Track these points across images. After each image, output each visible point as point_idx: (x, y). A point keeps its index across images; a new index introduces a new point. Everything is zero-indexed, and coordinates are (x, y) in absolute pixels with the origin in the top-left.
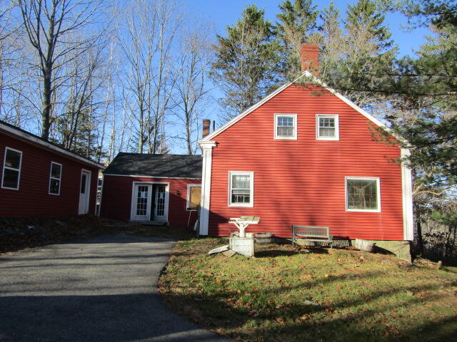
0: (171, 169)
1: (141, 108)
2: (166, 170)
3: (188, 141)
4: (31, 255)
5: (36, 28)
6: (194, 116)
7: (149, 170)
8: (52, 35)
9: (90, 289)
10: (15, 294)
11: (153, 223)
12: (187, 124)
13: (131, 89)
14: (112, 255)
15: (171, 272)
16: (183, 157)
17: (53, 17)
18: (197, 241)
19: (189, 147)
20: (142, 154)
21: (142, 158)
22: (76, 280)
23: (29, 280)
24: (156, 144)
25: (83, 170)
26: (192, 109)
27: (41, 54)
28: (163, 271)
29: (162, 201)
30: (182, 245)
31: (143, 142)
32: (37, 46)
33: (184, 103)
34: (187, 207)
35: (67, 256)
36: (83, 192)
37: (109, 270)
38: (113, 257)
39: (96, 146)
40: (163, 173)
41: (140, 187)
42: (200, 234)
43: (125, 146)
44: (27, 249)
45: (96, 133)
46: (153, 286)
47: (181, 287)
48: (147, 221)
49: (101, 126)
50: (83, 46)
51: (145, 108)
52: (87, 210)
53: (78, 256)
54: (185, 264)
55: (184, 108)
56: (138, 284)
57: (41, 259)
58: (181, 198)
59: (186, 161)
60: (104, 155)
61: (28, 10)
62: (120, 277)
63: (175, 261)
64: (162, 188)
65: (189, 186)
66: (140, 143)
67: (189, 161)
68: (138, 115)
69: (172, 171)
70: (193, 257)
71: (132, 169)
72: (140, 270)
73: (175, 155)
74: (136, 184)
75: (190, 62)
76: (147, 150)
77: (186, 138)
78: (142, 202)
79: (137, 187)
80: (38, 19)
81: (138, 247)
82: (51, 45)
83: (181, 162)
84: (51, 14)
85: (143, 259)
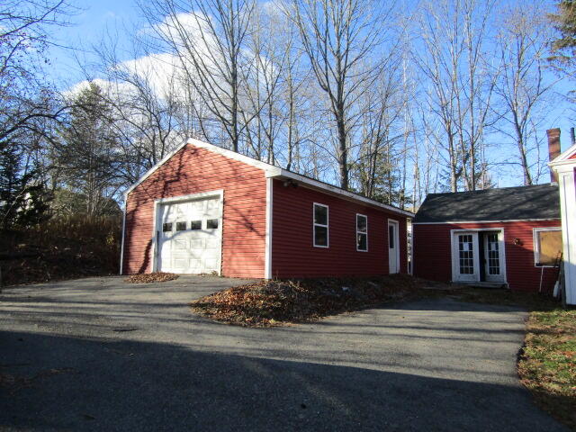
0: (504, 208)
1: (449, 133)
2: (496, 211)
3: (525, 165)
4: (351, 320)
5: (324, 70)
6: (529, 127)
7: (471, 213)
8: (339, 72)
9: (427, 369)
10: (348, 364)
11: (485, 284)
12: (520, 142)
13: (433, 111)
14: (443, 326)
15: (533, 358)
16: (519, 190)
17: (338, 52)
18: (564, 313)
19: (527, 175)
20: (456, 193)
21: (460, 198)
22: (406, 355)
23: (357, 349)
24: (476, 177)
25: (389, 220)
26: (525, 119)
27: (331, 95)
28: (520, 355)
29: (495, 254)
30: (540, 319)
31: (457, 176)
32: (327, 89)
33: (512, 113)
34: (536, 261)
35: (389, 324)
36: (392, 247)
37: (444, 346)
38: (444, 329)
39: (397, 189)
40: (493, 216)
41: (461, 237)
42: (568, 302)
43: (432, 186)
44: (346, 313)
45: (396, 174)
46: (512, 376)
47: (557, 383)
48: (477, 282)
49: (400, 164)
50: (372, 74)
51: (454, 131)
52: (398, 268)
53: (402, 325)
54: (554, 348)
55: (513, 120)
56: (488, 370)
57: (362, 326)
58: (524, 249)
59: (526, 196)
60: (408, 200)
61: (315, 53)
62: (462, 357)
63: (536, 343)
64: (493, 236)
65: (535, 230)
66: (453, 178)
67: (530, 194)
68: (446, 142)
69: (506, 210)
70: (564, 338)
71: (448, 214)
72: (485, 350)
73: (507, 189)
74: (455, 233)
75: (516, 52)
76: (462, 186)
77: (520, 162)
78: (466, 258)
79: (457, 236)
80: (325, 59)
81: (473, 317)
82: (340, 84)
83: (517, 197)
84: (335, 49)
85: (486, 335)
